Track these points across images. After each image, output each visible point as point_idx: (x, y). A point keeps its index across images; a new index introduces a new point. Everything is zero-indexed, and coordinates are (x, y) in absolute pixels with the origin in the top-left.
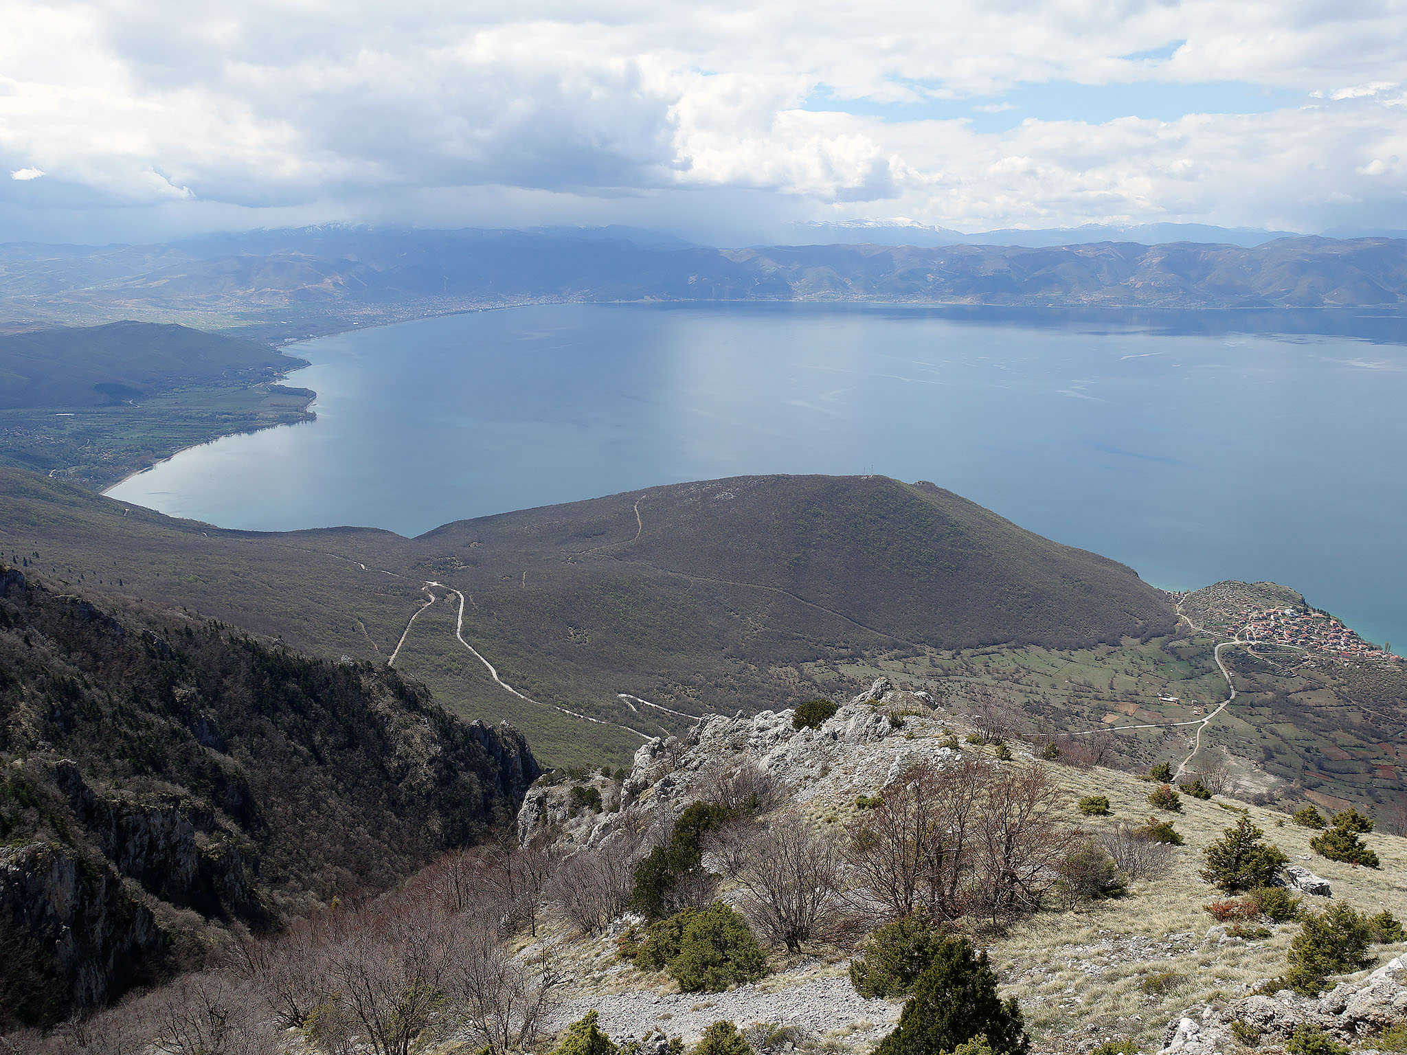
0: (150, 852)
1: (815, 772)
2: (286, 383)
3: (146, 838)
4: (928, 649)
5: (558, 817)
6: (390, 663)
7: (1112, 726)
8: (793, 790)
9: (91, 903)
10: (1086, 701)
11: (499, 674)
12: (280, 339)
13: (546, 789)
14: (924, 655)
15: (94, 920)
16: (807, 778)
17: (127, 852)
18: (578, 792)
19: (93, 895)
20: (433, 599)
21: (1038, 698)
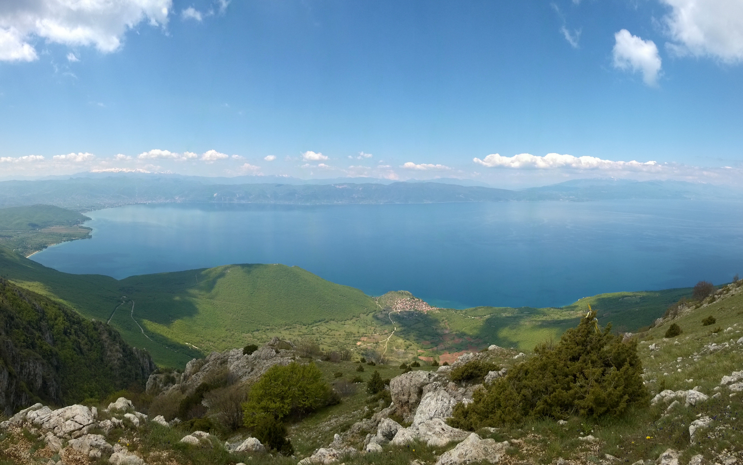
0: (29, 376)
1: (249, 370)
2: (83, 225)
3: (28, 370)
4: (298, 325)
5: (160, 386)
6: (108, 323)
7: (360, 346)
8: (240, 377)
9: (11, 387)
10: (350, 338)
11: (144, 331)
12: (84, 211)
13: (157, 375)
14: (296, 328)
15: (11, 393)
16: (246, 372)
17: (22, 373)
18: (168, 377)
19: (12, 384)
20: (124, 302)
21: (335, 340)
